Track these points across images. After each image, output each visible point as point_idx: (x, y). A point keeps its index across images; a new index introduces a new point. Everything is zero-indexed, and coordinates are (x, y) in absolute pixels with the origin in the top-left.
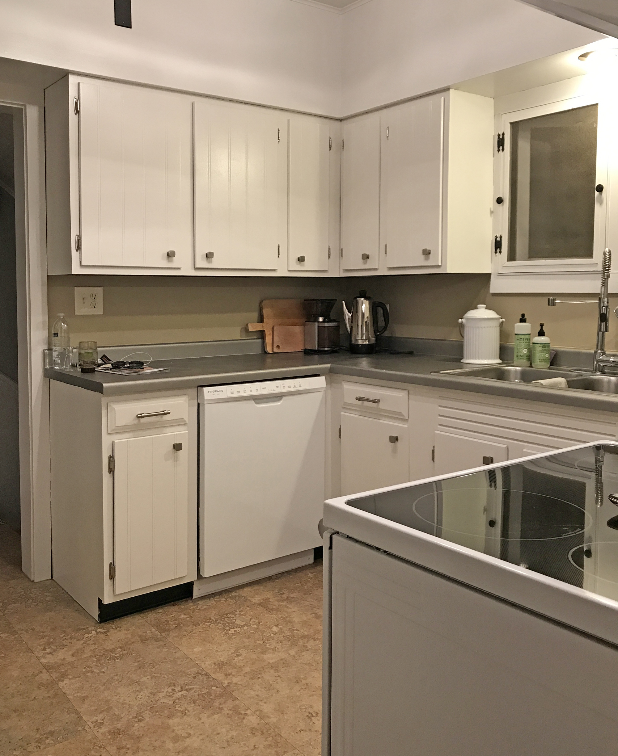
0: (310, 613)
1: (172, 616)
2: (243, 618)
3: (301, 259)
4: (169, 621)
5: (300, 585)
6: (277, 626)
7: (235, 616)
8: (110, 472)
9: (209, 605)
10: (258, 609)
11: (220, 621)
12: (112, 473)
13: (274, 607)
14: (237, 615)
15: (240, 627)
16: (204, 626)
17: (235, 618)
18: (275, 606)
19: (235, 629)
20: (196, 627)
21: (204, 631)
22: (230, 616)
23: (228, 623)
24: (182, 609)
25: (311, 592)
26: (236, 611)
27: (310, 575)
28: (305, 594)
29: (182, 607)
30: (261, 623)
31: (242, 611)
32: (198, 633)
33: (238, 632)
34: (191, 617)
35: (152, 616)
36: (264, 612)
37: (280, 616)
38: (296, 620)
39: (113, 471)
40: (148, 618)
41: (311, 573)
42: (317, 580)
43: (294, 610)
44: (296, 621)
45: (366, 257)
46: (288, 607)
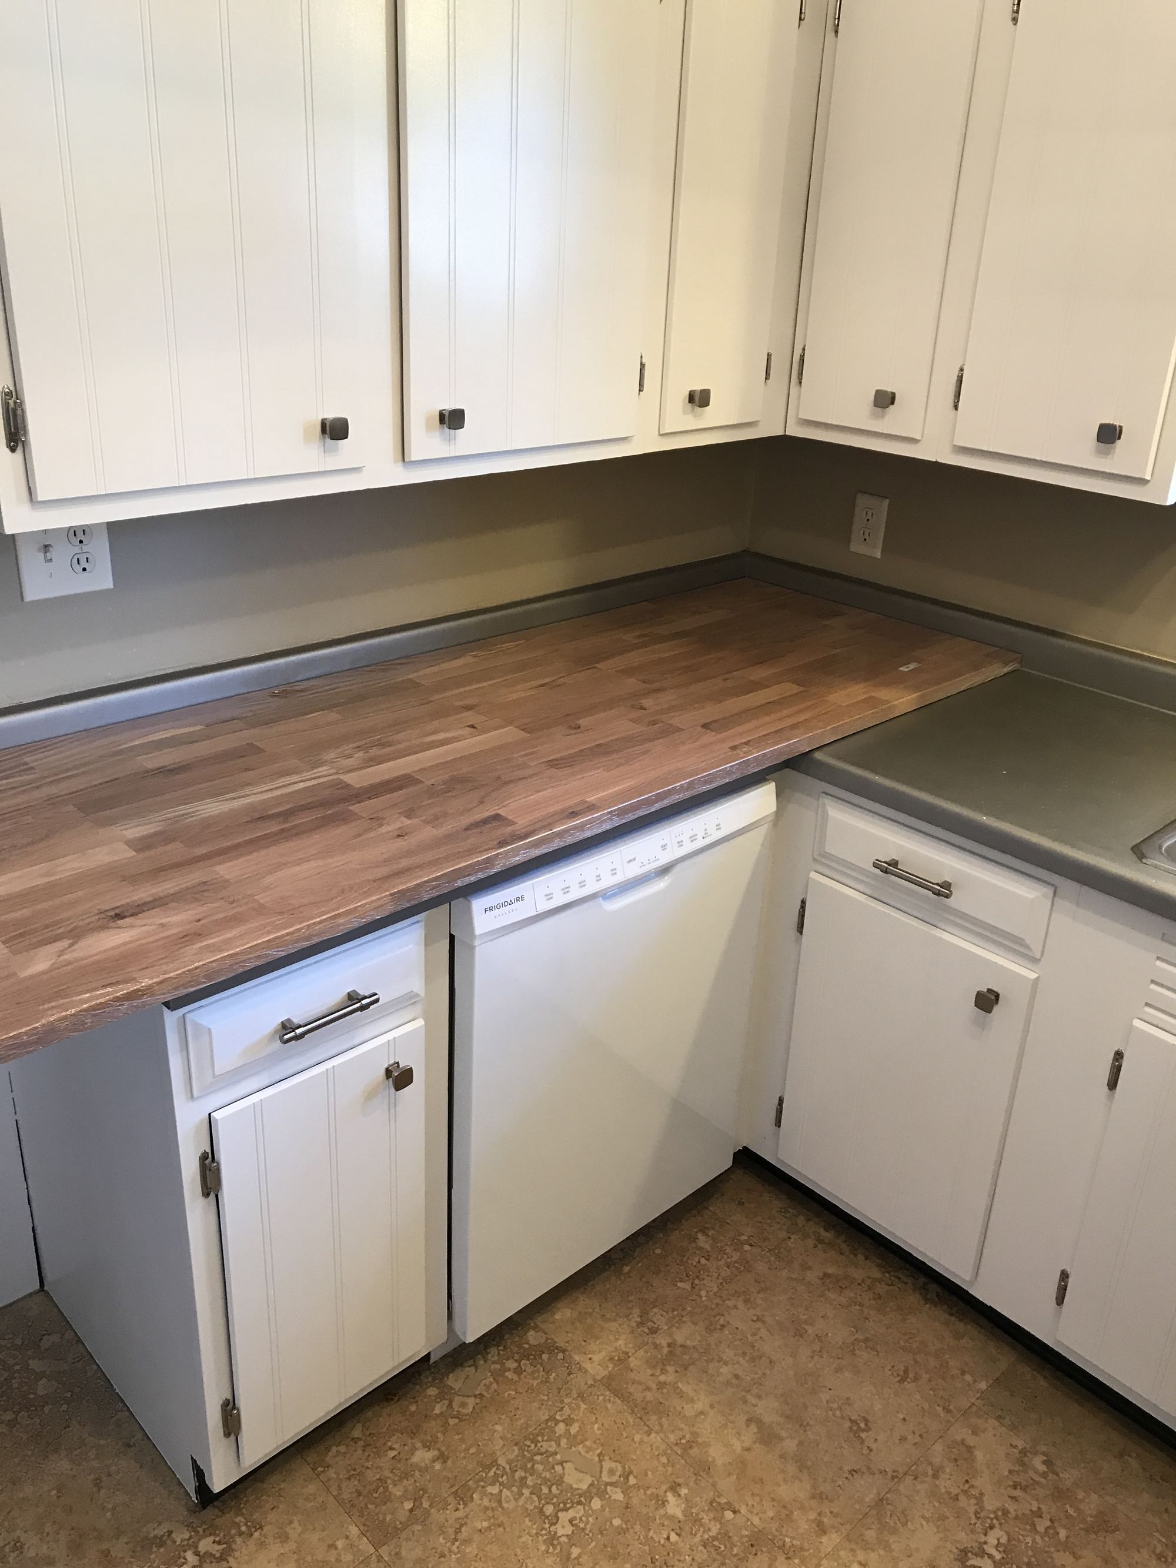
0: (742, 1419)
1: (392, 1453)
2: (580, 1452)
3: (699, 399)
4: (389, 1481)
5: (687, 1286)
6: (674, 1488)
7: (559, 1445)
8: (206, 1194)
9: (481, 1396)
10: (609, 1406)
11: (523, 1474)
12: (212, 1196)
13: (649, 1396)
14: (564, 1442)
15: (579, 1503)
16: (486, 1502)
17: (558, 1457)
18: (648, 1389)
19: (571, 1513)
20: (467, 1510)
21: (489, 1529)
22: (545, 1444)
23: (546, 1480)
24: (412, 1414)
25: (721, 1322)
26: (557, 1422)
27: (703, 1241)
28: (710, 1329)
29: (413, 1408)
30: (632, 1481)
31: (568, 1421)
32: (477, 1537)
33: (582, 1525)
34: (443, 1458)
35: (339, 1458)
36: (628, 1422)
37: (672, 1438)
38: (717, 1454)
39: (217, 1196)
40: (331, 1474)
41: (704, 1231)
42: (723, 1262)
43: (699, 1406)
44: (719, 1462)
45: (885, 400)
46: (681, 1395)
